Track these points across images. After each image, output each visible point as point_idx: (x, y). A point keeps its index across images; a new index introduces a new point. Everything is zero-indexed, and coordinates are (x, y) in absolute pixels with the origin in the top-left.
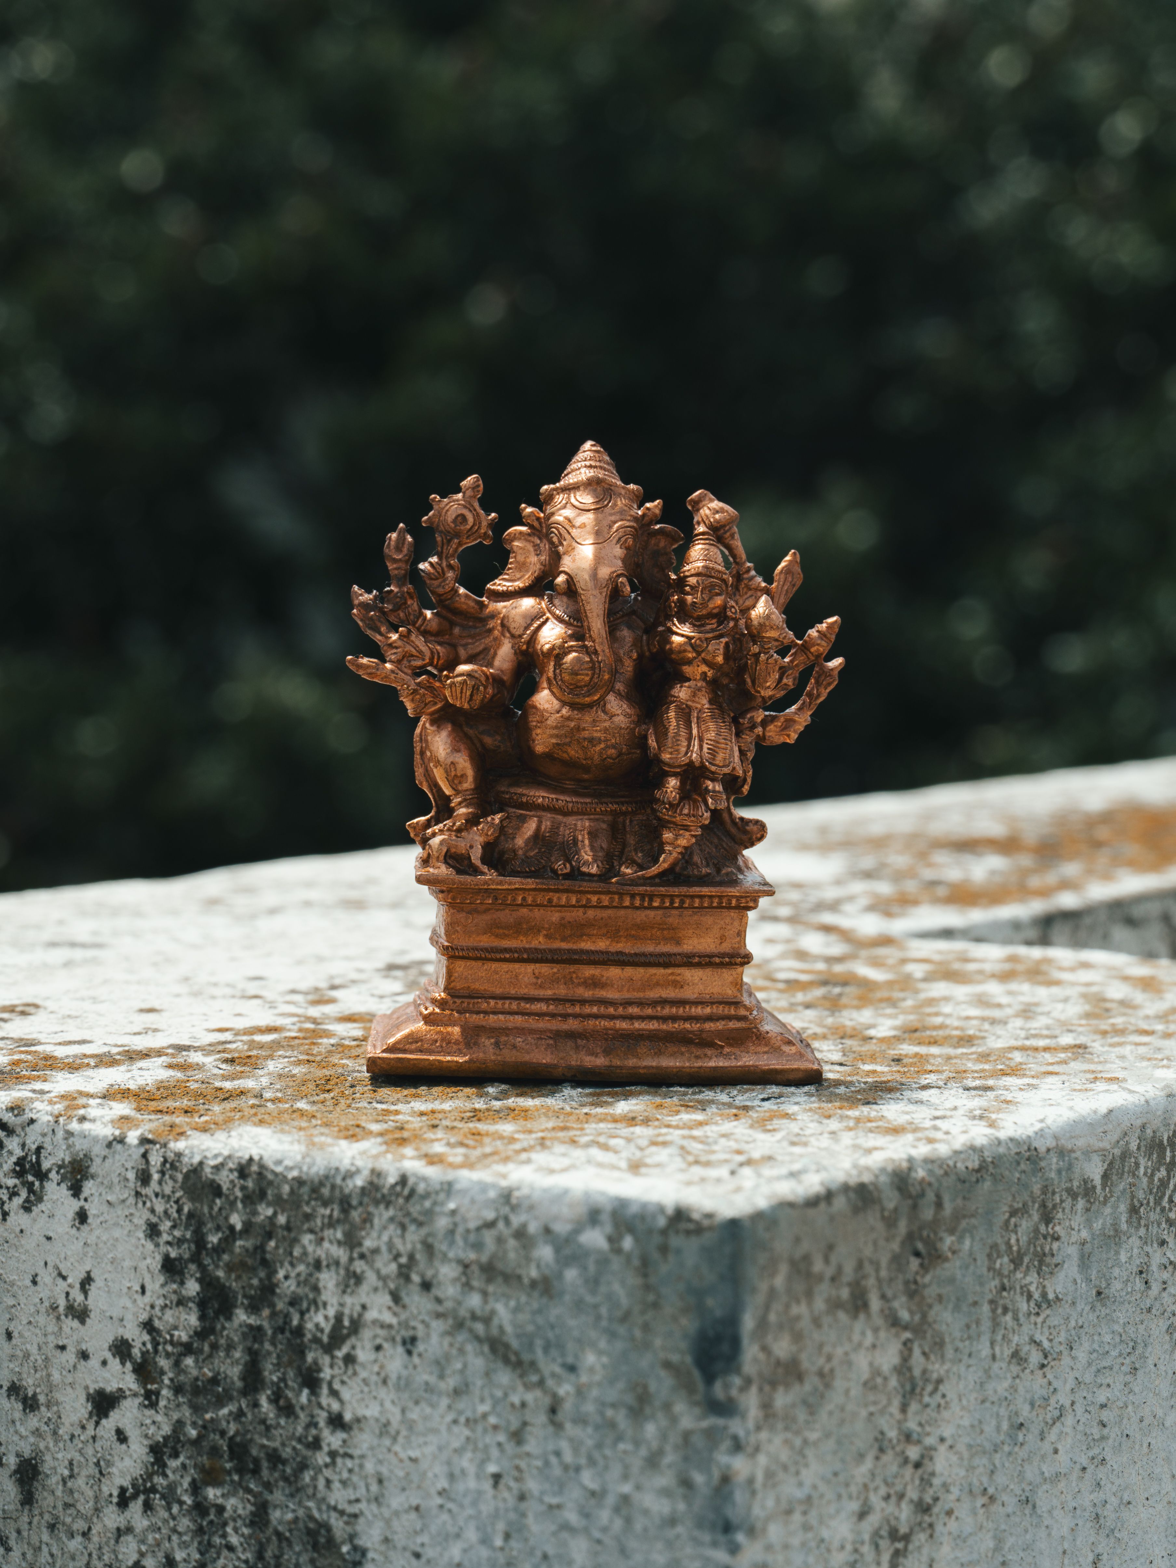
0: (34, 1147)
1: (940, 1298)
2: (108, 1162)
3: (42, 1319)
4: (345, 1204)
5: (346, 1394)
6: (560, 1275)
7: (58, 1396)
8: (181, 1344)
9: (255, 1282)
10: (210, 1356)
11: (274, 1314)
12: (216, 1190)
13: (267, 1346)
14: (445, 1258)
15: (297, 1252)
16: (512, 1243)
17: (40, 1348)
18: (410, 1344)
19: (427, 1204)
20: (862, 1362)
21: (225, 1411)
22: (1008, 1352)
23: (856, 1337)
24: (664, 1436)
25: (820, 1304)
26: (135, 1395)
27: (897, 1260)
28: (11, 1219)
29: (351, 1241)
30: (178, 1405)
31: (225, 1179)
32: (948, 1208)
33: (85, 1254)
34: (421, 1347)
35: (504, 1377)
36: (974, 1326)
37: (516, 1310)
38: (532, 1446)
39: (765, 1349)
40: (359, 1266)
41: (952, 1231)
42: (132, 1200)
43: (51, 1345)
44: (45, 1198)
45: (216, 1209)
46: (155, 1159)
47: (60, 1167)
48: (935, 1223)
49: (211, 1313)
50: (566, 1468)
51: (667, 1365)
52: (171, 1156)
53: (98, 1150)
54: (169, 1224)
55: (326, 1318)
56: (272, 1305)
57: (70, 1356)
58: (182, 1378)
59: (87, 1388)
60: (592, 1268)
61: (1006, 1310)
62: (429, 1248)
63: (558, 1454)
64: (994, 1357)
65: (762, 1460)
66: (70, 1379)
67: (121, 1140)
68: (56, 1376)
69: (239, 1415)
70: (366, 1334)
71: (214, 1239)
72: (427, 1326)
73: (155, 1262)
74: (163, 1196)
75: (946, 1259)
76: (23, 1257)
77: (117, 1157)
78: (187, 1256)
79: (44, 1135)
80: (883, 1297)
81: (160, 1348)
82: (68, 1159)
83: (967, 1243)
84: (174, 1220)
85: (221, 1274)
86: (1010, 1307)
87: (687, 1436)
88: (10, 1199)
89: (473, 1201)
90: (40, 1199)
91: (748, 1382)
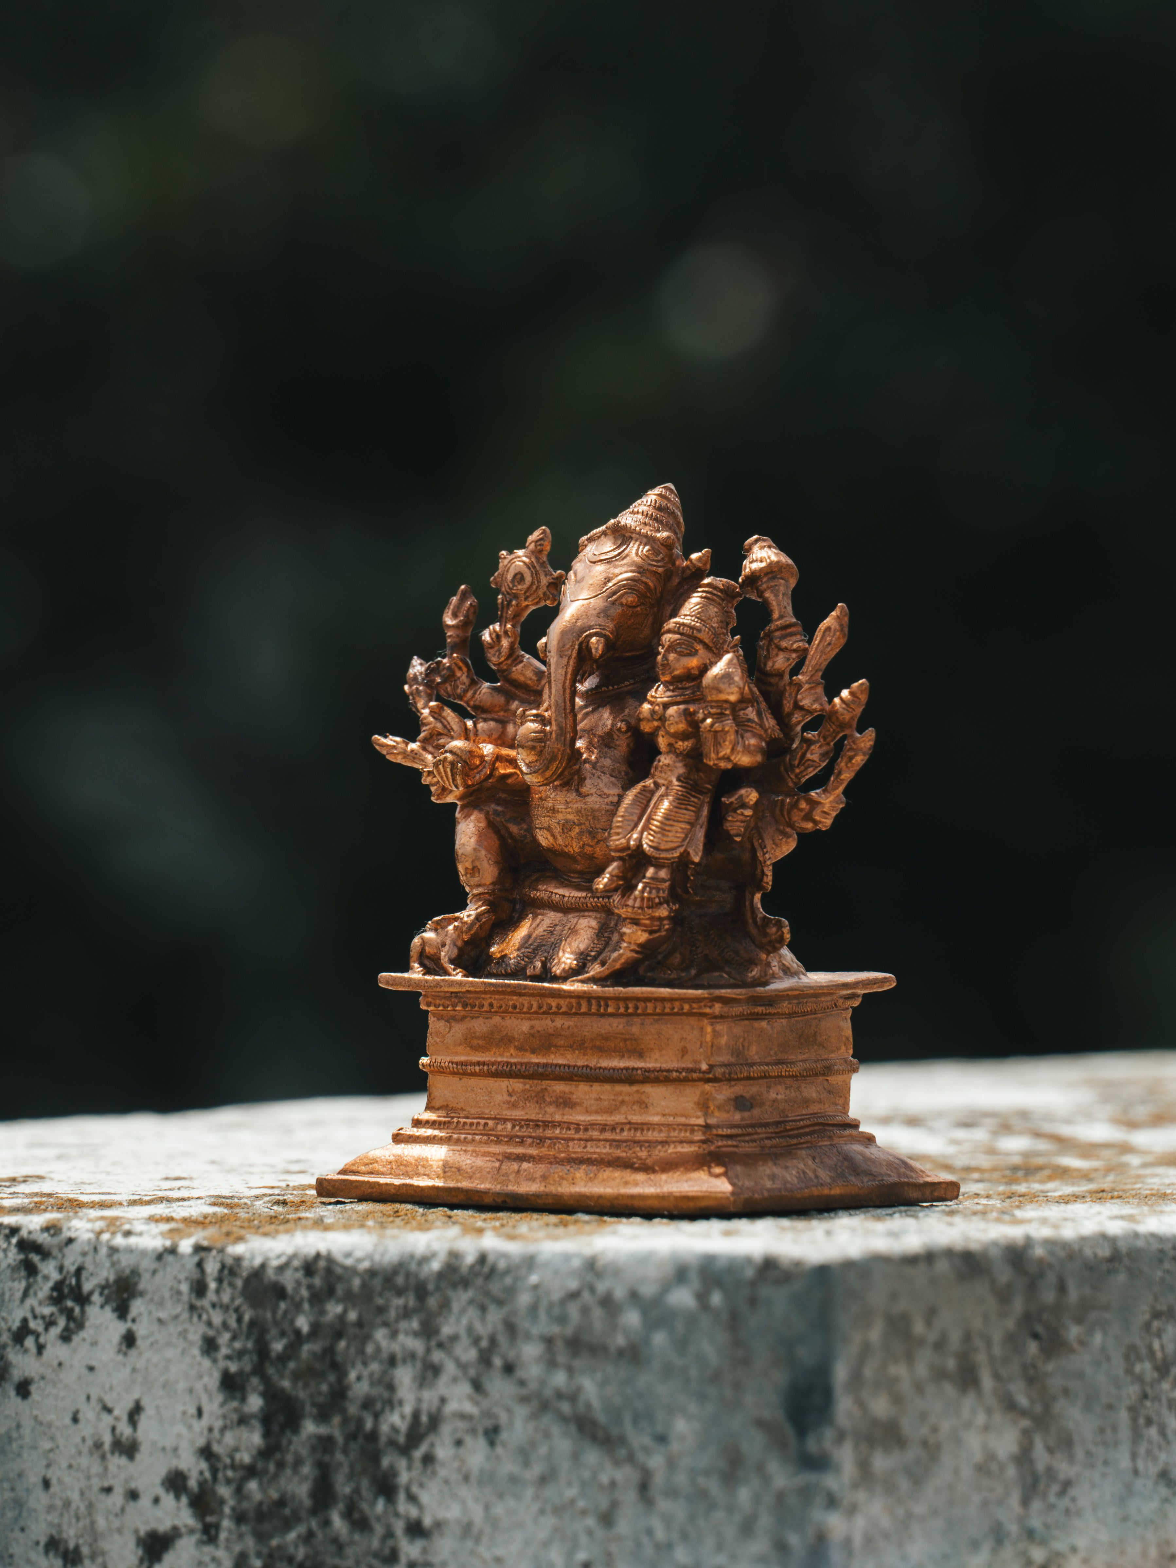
0: (73, 1269)
1: (1066, 1392)
2: (158, 1277)
3: (84, 1461)
4: (421, 1291)
5: (425, 1497)
6: (647, 1341)
7: (105, 1545)
8: (243, 1467)
9: (324, 1388)
10: (276, 1476)
11: (346, 1421)
12: (280, 1292)
13: (339, 1456)
14: (528, 1337)
15: (370, 1349)
16: (597, 1313)
17: (82, 1493)
18: (492, 1434)
19: (508, 1280)
20: (974, 1443)
21: (292, 1536)
22: (1154, 1470)
23: (966, 1413)
24: (757, 1499)
25: (922, 1370)
26: (192, 1531)
27: (1012, 1341)
28: (48, 1353)
29: (428, 1331)
30: (241, 1536)
31: (288, 1280)
32: (1073, 1295)
33: (133, 1382)
34: (504, 1435)
35: (592, 1456)
36: (1109, 1431)
37: (604, 1383)
38: (623, 1526)
39: (861, 1404)
40: (437, 1356)
41: (1079, 1321)
42: (185, 1315)
43: (95, 1489)
44: (87, 1324)
45: (280, 1313)
46: (212, 1267)
47: (103, 1288)
48: (1058, 1309)
49: (275, 1428)
50: (658, 1547)
51: (760, 1423)
52: (229, 1261)
53: (146, 1264)
54: (227, 1336)
55: (403, 1417)
56: (343, 1411)
57: (117, 1499)
58: (245, 1505)
59: (136, 1531)
60: (680, 1327)
61: (1149, 1422)
62: (511, 1328)
63: (649, 1532)
64: (1136, 1472)
65: (860, 1522)
66: (116, 1523)
67: (172, 1251)
68: (101, 1523)
69: (309, 1536)
70: (446, 1430)
71: (278, 1346)
72: (509, 1411)
73: (213, 1380)
74: (221, 1306)
75: (1072, 1351)
76: (62, 1393)
77: (169, 1269)
78: (248, 1368)
79: (84, 1254)
80: (997, 1376)
81: (220, 1475)
82: (112, 1278)
83: (1098, 1339)
84: (234, 1331)
85: (286, 1384)
86: (1155, 1418)
87: (780, 1498)
88: (46, 1329)
89: (556, 1272)
90: (81, 1326)
91: (841, 1437)
